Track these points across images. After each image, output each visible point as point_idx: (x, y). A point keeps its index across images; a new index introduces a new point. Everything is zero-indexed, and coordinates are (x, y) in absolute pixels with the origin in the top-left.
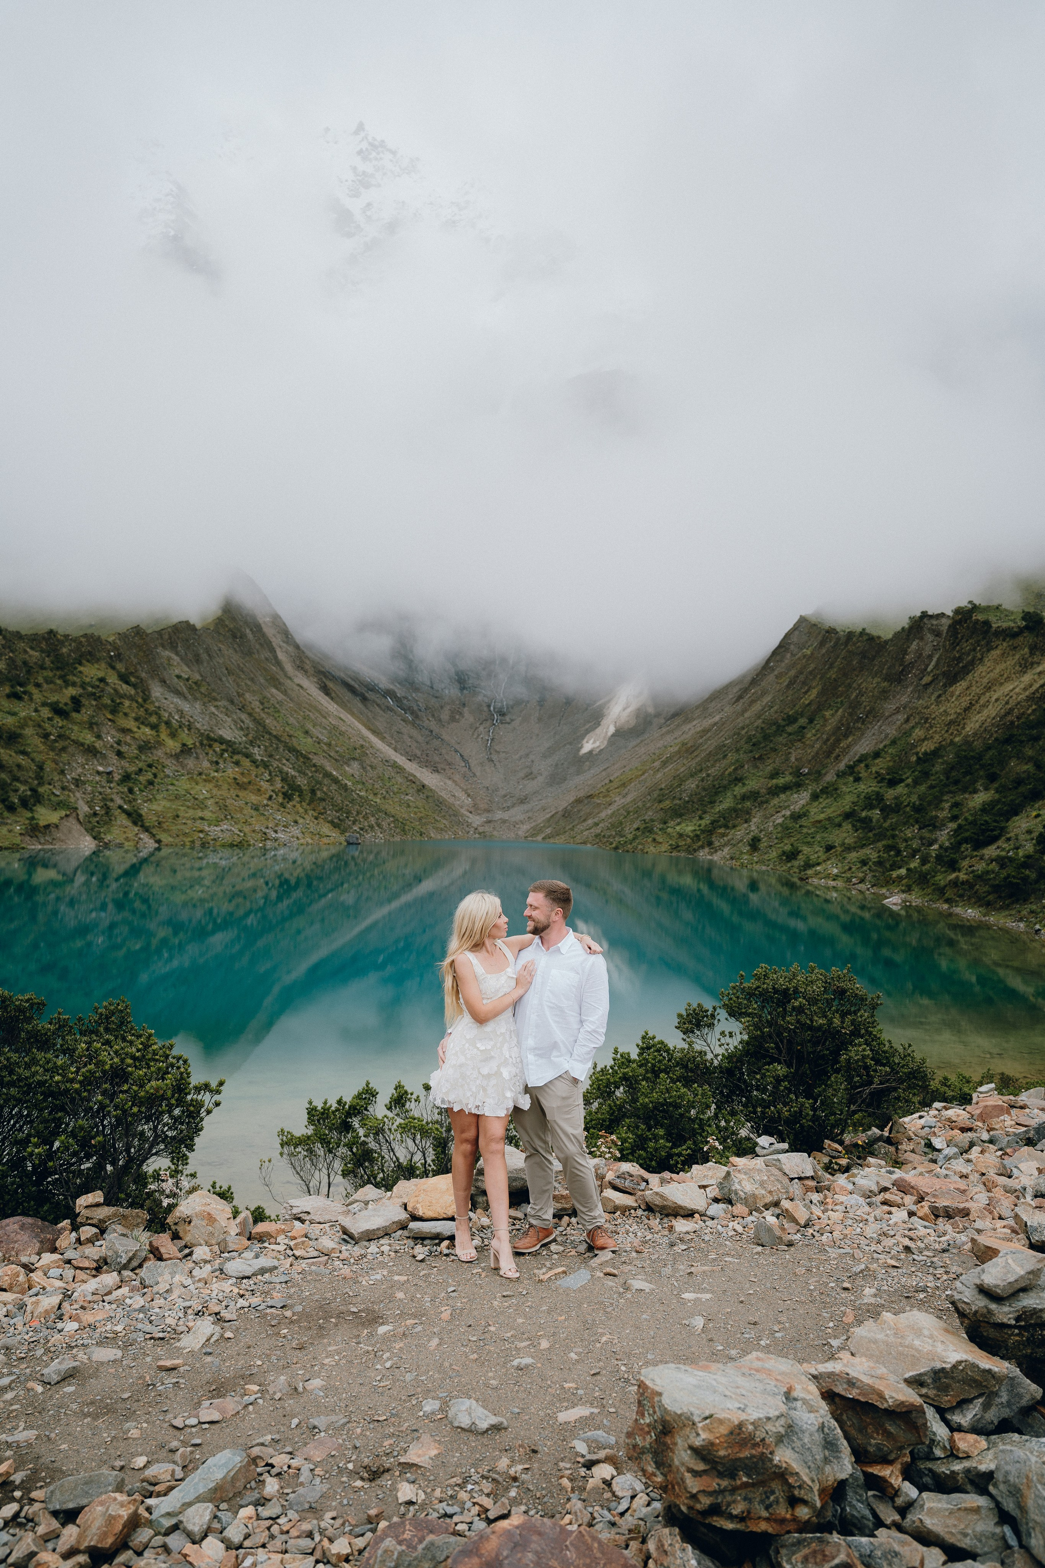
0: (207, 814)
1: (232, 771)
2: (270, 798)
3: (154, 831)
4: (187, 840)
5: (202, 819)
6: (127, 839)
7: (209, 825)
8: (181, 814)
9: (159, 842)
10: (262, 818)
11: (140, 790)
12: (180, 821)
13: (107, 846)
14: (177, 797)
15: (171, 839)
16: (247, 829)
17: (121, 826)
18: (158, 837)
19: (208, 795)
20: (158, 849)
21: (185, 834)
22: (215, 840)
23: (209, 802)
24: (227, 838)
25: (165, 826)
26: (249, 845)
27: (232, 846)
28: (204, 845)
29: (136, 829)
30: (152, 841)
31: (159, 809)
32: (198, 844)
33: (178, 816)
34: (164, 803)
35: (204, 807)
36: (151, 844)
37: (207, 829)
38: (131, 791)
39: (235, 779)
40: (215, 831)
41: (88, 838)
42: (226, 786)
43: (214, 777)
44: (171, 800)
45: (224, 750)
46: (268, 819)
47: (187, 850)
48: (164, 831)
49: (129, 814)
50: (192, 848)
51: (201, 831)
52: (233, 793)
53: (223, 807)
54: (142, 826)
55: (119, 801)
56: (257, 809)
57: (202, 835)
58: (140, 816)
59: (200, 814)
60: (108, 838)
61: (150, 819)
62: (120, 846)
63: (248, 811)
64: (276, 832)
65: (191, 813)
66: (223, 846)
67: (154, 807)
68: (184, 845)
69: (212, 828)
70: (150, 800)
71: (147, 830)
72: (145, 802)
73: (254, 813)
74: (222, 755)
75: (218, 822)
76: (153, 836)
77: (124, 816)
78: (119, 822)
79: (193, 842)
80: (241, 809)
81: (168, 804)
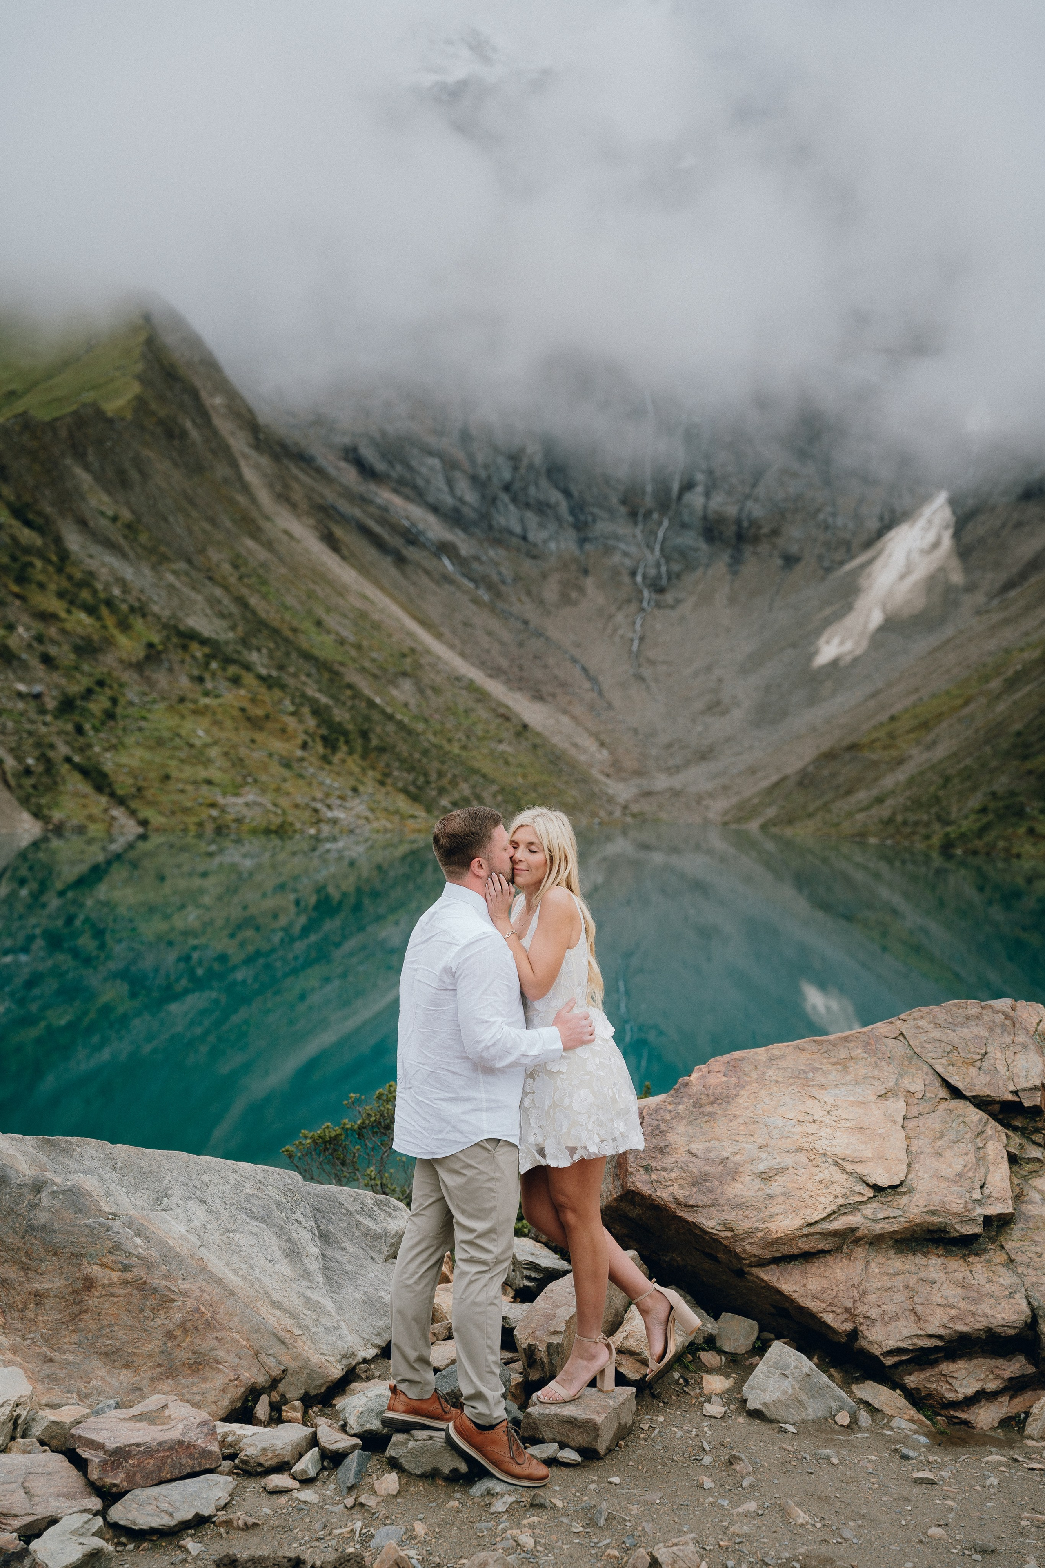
0: (214, 773)
1: (233, 697)
2: (304, 746)
3: (134, 805)
4: (191, 820)
5: (209, 782)
6: (91, 818)
7: (224, 794)
8: (174, 773)
9: (144, 823)
10: (301, 782)
11: (94, 728)
12: (172, 786)
13: (59, 830)
14: (160, 743)
15: (162, 820)
16: (284, 802)
17: (76, 794)
18: (141, 815)
19: (208, 740)
20: (143, 837)
21: (186, 811)
22: (238, 821)
23: (214, 752)
24: (255, 817)
25: (149, 794)
26: (295, 831)
27: (267, 832)
28: (220, 830)
29: (104, 800)
30: (132, 823)
31: (134, 763)
32: (209, 828)
33: (167, 777)
34: (139, 753)
35: (207, 762)
36: (132, 829)
37: (221, 800)
38: (79, 730)
39: (243, 710)
40: (235, 805)
41: (26, 816)
42: (229, 724)
43: (206, 707)
44: (149, 748)
45: (209, 657)
46: (310, 784)
47: (190, 840)
48: (150, 803)
49: (85, 772)
50: (200, 836)
51: (213, 805)
52: (245, 735)
53: (239, 763)
54: (112, 795)
55: (63, 749)
56: (288, 766)
57: (214, 813)
58: (105, 775)
59: (203, 774)
60: (57, 815)
61: (124, 784)
62: (81, 830)
63: (276, 769)
64: (329, 807)
65: (188, 772)
66: (254, 832)
67: (124, 759)
68: (185, 830)
69: (231, 800)
70: (114, 747)
71: (121, 801)
72: (107, 750)
73: (286, 773)
74: (207, 665)
75: (236, 790)
76: (133, 813)
77: (77, 776)
78: (70, 787)
79: (200, 824)
80: (265, 767)
81: (147, 755)
